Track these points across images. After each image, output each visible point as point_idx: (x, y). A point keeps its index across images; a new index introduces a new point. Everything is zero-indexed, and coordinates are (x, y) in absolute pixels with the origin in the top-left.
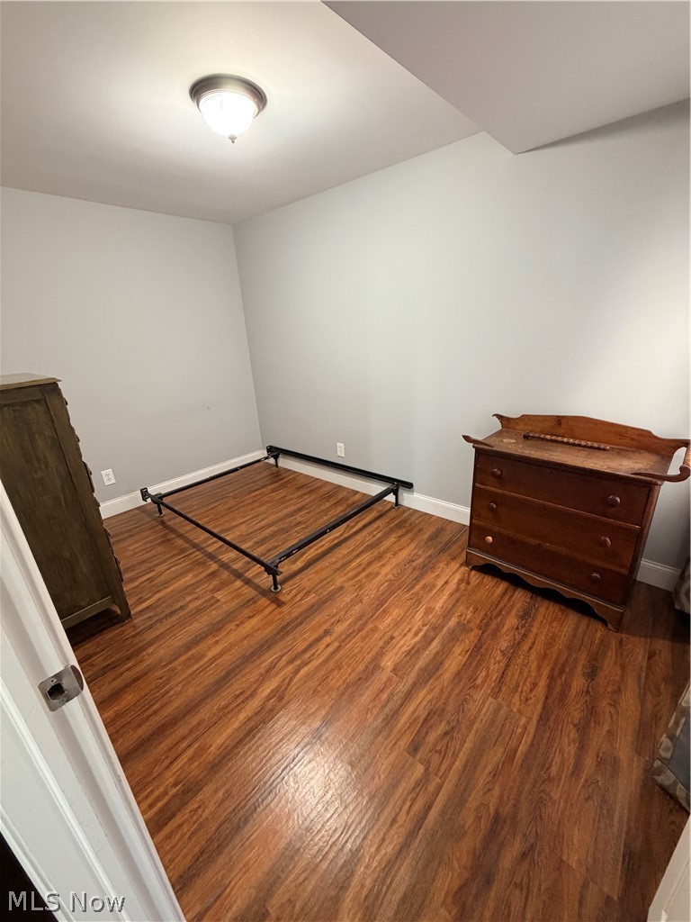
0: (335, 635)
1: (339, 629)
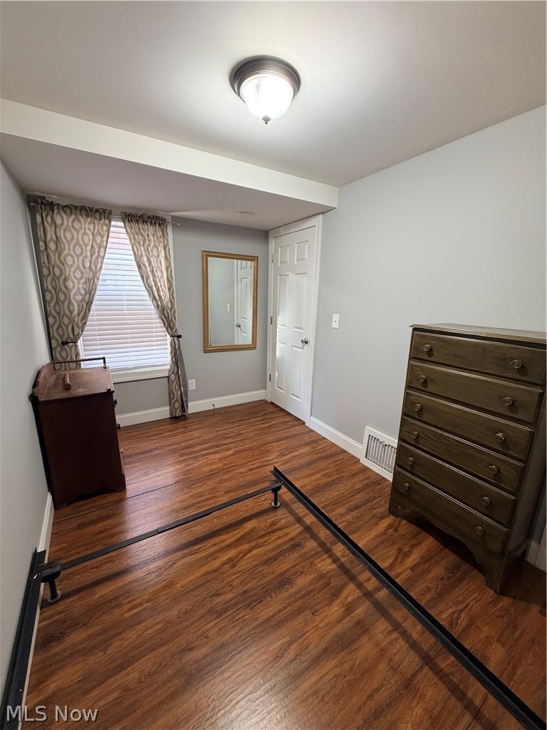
0: (248, 467)
1: (244, 470)
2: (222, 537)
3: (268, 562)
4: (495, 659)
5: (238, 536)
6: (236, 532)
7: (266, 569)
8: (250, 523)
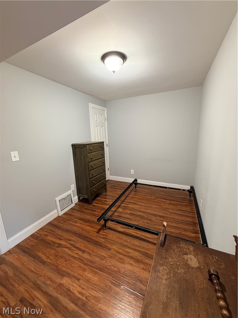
2: (133, 233)
3: (130, 219)
4: (120, 192)
5: (128, 230)
6: (127, 231)
7: (132, 218)
8: (120, 230)
